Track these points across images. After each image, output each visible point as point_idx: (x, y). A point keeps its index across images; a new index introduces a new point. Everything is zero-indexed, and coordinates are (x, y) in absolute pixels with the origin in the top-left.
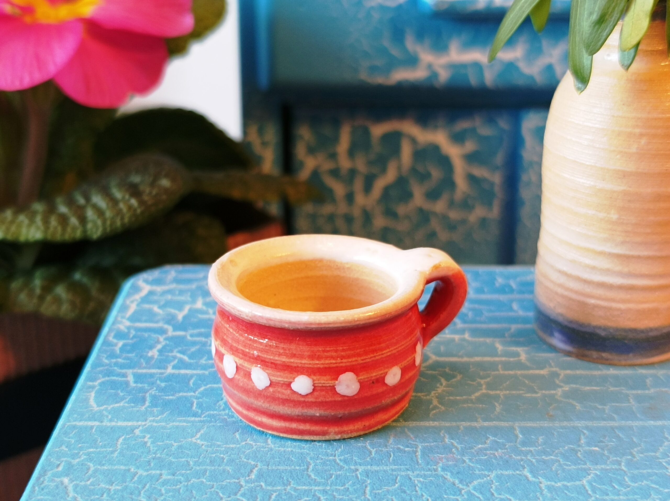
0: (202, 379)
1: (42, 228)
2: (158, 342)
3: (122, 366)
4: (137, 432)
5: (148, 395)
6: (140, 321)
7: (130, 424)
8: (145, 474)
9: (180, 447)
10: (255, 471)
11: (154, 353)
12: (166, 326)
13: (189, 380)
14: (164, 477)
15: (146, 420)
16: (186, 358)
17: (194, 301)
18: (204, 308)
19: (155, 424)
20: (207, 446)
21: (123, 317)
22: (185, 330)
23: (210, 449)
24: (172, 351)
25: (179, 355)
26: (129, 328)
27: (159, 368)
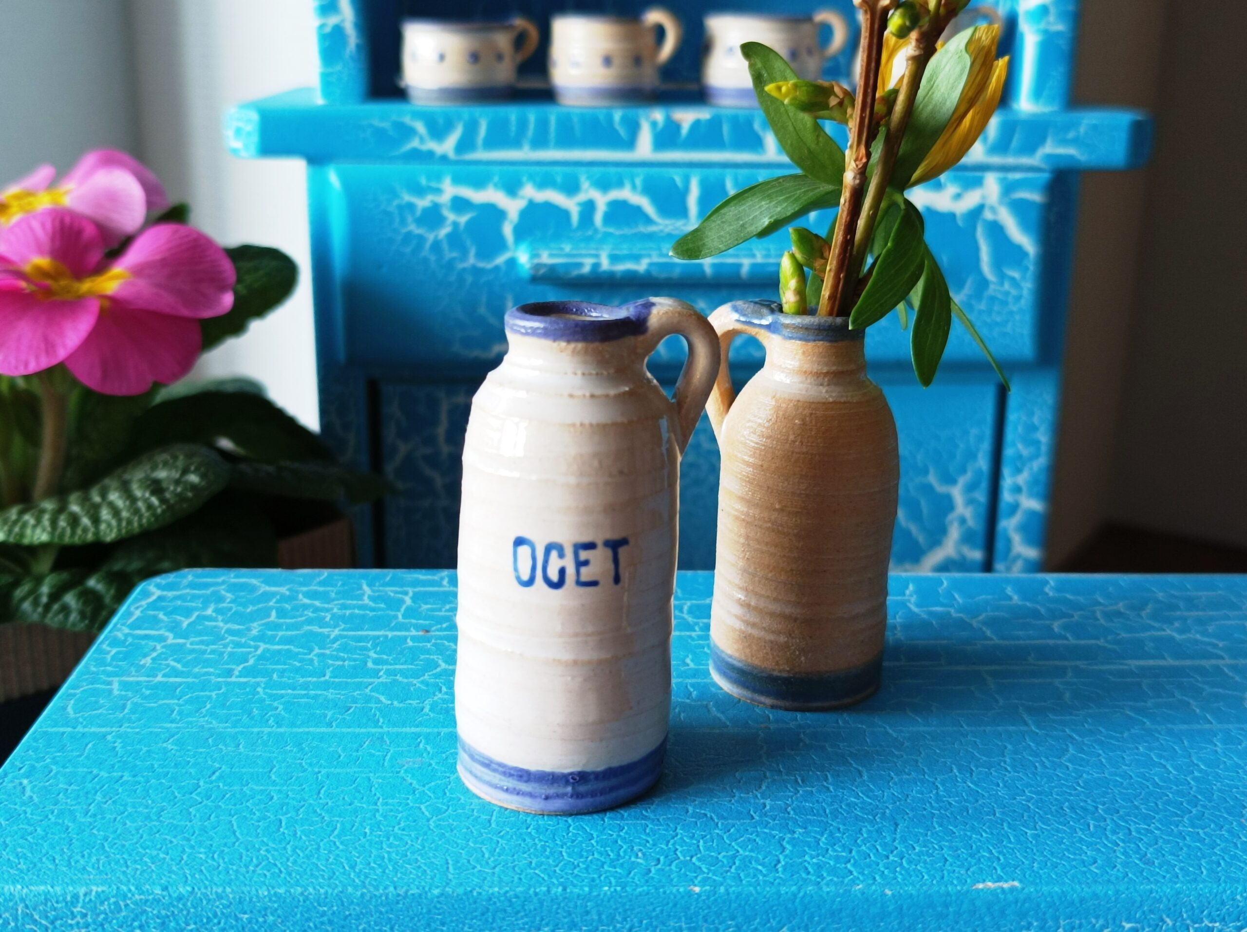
0: (190, 687)
1: (49, 529)
2: (154, 649)
3: (110, 674)
4: (109, 738)
5: (129, 702)
6: (139, 628)
7: (103, 730)
8: (107, 775)
9: (148, 751)
10: (217, 774)
11: (148, 661)
12: (167, 634)
13: (176, 689)
14: (125, 778)
15: (121, 727)
16: (179, 666)
17: (205, 608)
18: (214, 615)
19: (129, 730)
20: (177, 750)
21: (123, 625)
22: (186, 638)
23: (178, 754)
24: (166, 659)
25: (173, 663)
26: (127, 635)
27: (148, 676)
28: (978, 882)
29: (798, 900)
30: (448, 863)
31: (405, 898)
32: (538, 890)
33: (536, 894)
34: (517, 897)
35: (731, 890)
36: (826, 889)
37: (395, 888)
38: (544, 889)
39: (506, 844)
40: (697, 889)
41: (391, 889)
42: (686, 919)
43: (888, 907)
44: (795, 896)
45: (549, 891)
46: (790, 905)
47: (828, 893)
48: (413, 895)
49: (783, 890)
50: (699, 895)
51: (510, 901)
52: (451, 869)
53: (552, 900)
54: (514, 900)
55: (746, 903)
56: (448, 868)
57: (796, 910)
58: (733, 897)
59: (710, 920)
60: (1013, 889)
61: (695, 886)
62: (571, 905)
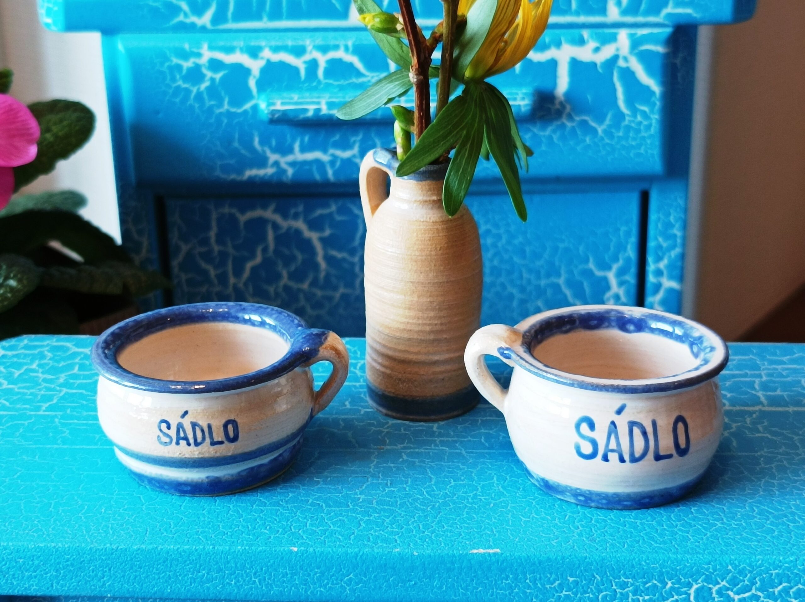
28: (475, 549)
29: (358, 558)
30: (147, 531)
31: (116, 551)
32: (197, 548)
33: (196, 550)
34: (184, 551)
35: (317, 550)
36: (376, 551)
37: (111, 545)
38: (202, 547)
40: (296, 549)
41: (108, 545)
42: (289, 568)
43: (416, 563)
44: (357, 555)
45: (204, 548)
46: (354, 560)
47: (378, 553)
48: (121, 549)
49: (350, 551)
50: (297, 553)
51: (180, 554)
52: (147, 535)
53: (206, 554)
54: (183, 553)
55: (326, 559)
56: (146, 534)
57: (358, 563)
58: (318, 554)
59: (304, 569)
60: (495, 554)
61: (295, 547)
62: (218, 557)
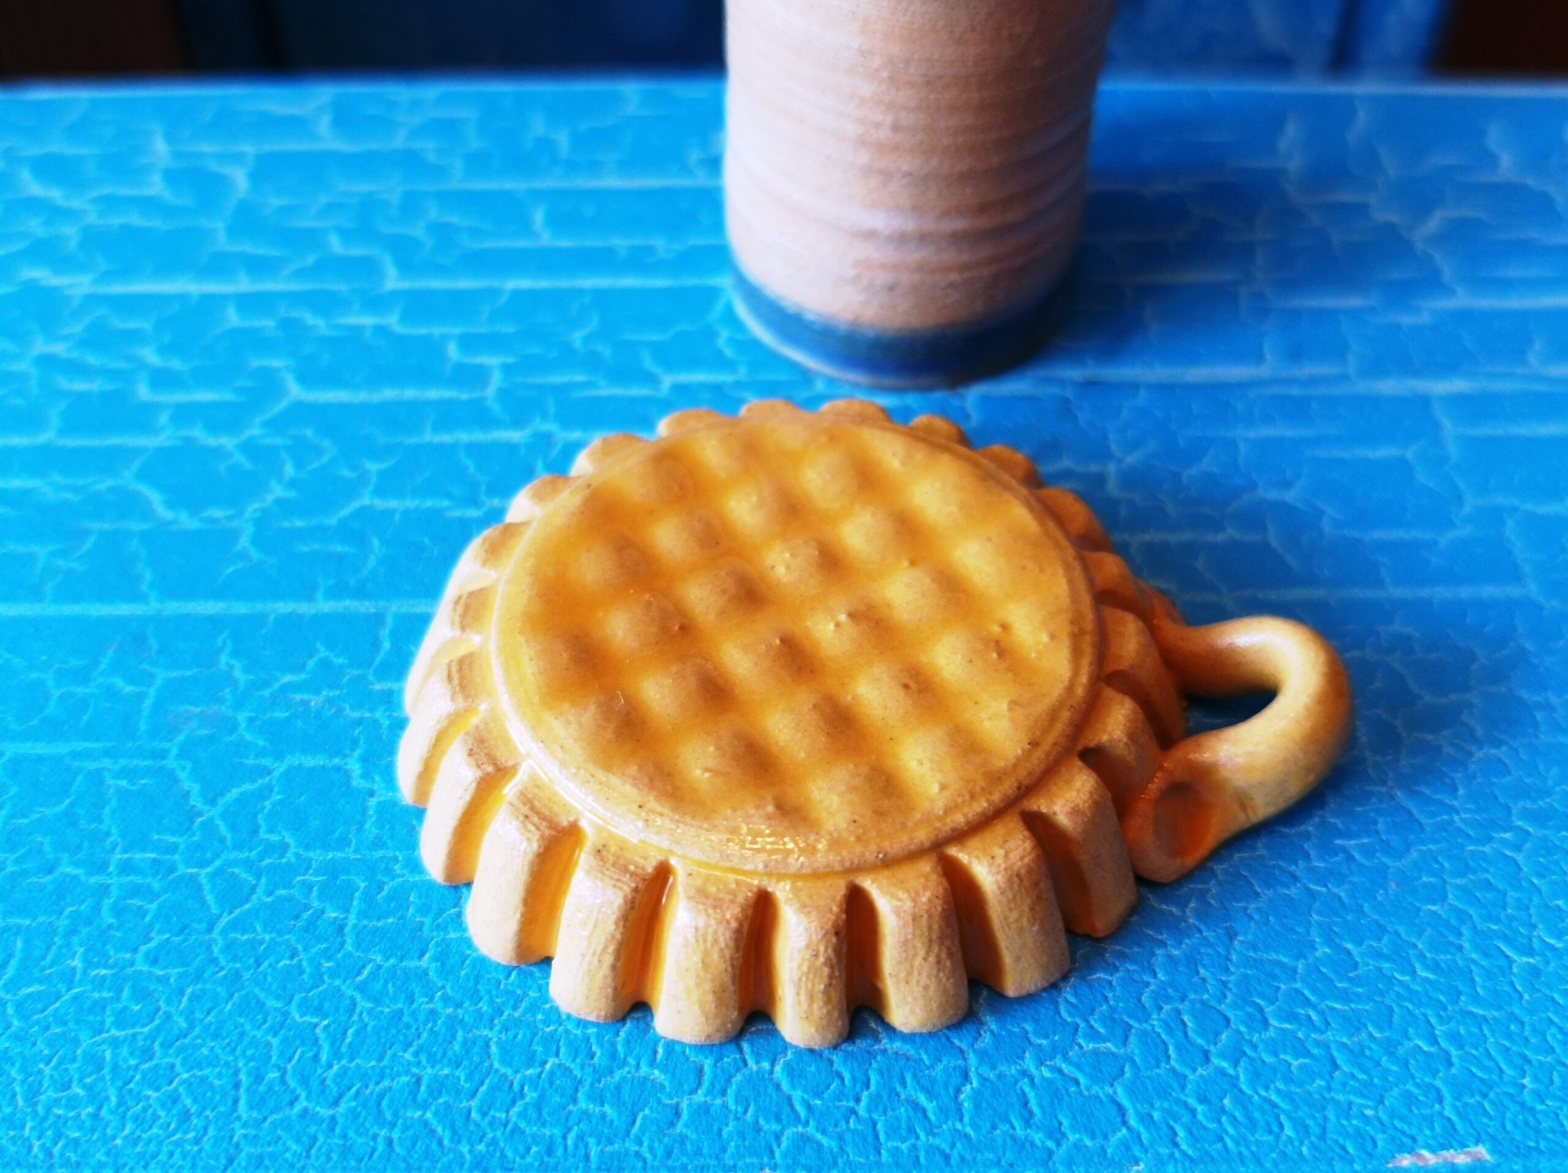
39: (370, 1012)
